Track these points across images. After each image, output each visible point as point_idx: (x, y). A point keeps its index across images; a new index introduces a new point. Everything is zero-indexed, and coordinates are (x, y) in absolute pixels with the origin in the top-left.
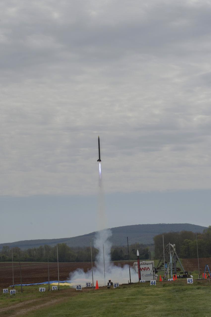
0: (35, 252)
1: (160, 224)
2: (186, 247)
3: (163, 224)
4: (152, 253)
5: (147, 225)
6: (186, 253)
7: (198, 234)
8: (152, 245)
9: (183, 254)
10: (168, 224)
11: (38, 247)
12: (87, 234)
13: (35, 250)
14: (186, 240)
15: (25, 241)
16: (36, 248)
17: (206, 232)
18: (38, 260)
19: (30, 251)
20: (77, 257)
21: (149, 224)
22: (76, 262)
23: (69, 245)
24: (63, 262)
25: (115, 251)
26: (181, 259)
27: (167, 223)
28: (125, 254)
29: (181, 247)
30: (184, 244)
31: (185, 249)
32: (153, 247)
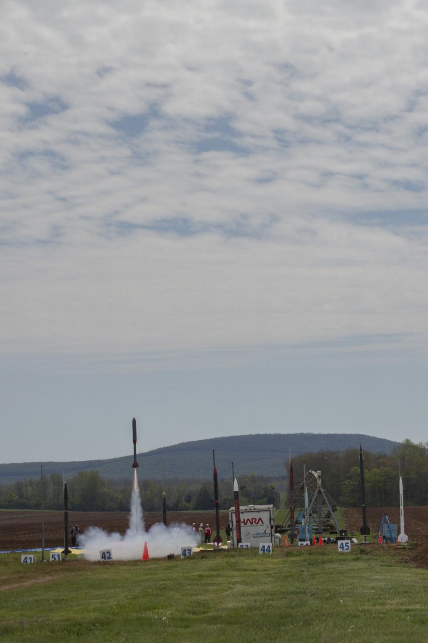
0: (30, 488)
1: (302, 433)
2: (354, 483)
6: (354, 497)
7: (380, 457)
8: (283, 478)
9: (349, 498)
10: (320, 435)
11: (37, 478)
12: (144, 452)
13: (31, 484)
14: (355, 468)
15: (10, 465)
16: (33, 481)
17: (398, 452)
18: (37, 506)
19: (19, 488)
20: (121, 500)
22: (119, 512)
23: (105, 476)
24: (92, 511)
25: (202, 489)
26: (343, 508)
27: (318, 433)
28: (225, 496)
29: (345, 484)
30: (351, 478)
31: (352, 487)
32: (286, 483)
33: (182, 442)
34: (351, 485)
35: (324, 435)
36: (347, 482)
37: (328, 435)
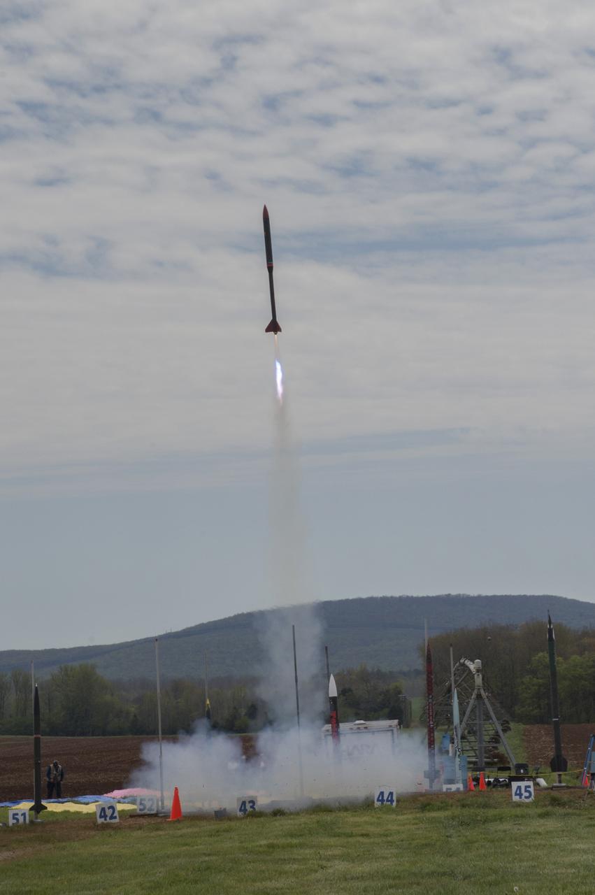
1: (449, 594)
2: (539, 681)
3: (460, 595)
4: (417, 704)
5: (400, 598)
6: (539, 705)
8: (417, 672)
9: (531, 708)
10: (479, 598)
12: (173, 631)
14: (541, 654)
20: (135, 716)
21: (408, 597)
22: (131, 736)
23: (107, 673)
24: (83, 734)
26: (522, 726)
29: (523, 683)
30: (534, 672)
31: (537, 688)
32: (421, 682)
33: (240, 613)
34: (533, 685)
35: (487, 598)
36: (527, 679)
37: (494, 597)
